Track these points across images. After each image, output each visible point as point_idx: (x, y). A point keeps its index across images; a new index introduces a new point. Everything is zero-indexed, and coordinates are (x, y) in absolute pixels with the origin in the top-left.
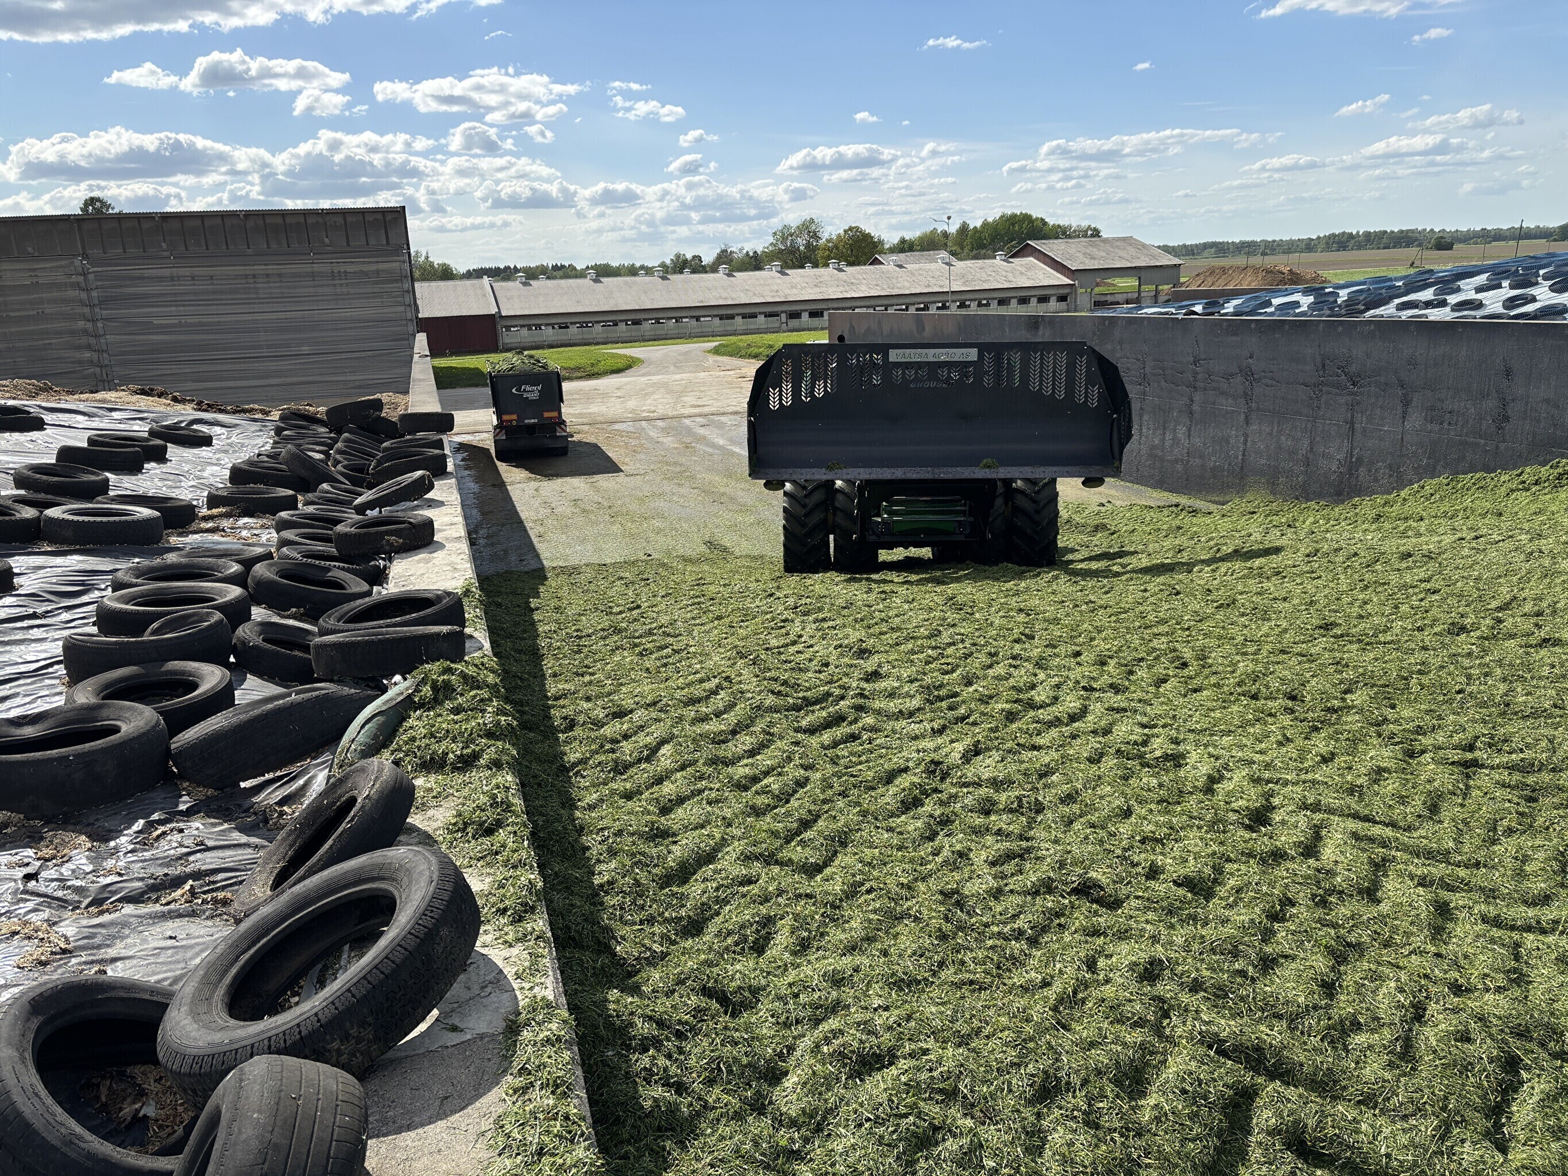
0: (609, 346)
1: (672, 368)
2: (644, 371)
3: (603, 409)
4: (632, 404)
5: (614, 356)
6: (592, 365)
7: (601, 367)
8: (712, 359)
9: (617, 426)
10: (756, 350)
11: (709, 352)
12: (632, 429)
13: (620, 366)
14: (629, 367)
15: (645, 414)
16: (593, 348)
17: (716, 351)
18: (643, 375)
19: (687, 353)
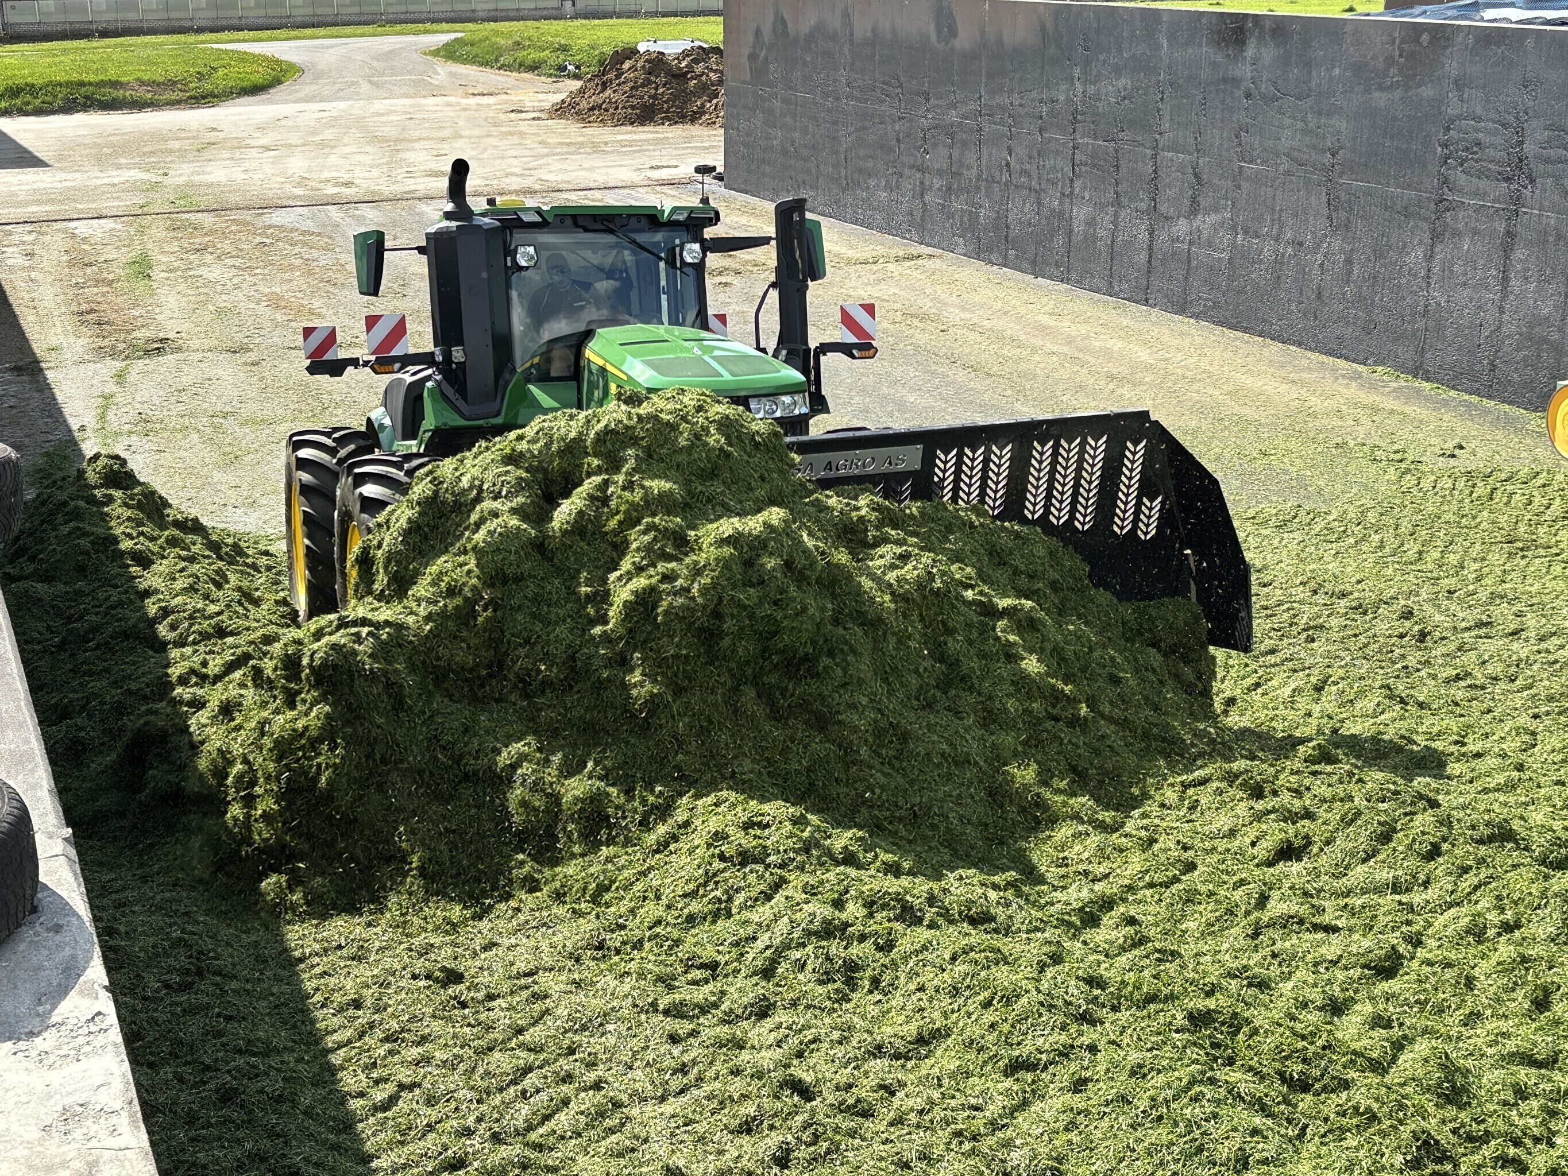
0: (225, 35)
1: (365, 87)
2: (307, 90)
3: (237, 174)
4: (297, 164)
5: (244, 58)
6: (201, 77)
7: (220, 80)
8: (444, 71)
9: (277, 217)
10: (535, 55)
11: (436, 53)
12: (309, 225)
13: (258, 79)
14: (276, 82)
15: (330, 190)
16: (191, 38)
17: (450, 53)
18: (307, 100)
19: (390, 55)
